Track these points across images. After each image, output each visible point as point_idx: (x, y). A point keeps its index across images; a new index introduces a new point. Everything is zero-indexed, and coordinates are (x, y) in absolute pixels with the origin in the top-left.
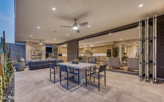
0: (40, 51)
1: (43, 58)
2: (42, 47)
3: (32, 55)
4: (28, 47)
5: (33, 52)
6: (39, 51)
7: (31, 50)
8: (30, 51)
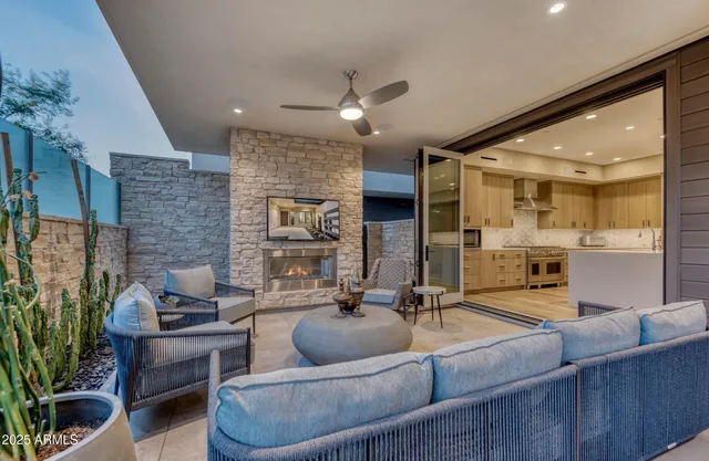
0: (326, 206)
1: (344, 264)
2: (337, 176)
3: (268, 239)
4: (242, 171)
5: (275, 214)
6: (318, 208)
7: (263, 194)
8: (261, 207)
